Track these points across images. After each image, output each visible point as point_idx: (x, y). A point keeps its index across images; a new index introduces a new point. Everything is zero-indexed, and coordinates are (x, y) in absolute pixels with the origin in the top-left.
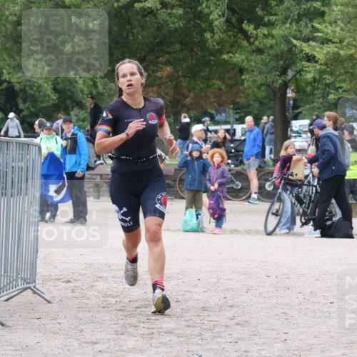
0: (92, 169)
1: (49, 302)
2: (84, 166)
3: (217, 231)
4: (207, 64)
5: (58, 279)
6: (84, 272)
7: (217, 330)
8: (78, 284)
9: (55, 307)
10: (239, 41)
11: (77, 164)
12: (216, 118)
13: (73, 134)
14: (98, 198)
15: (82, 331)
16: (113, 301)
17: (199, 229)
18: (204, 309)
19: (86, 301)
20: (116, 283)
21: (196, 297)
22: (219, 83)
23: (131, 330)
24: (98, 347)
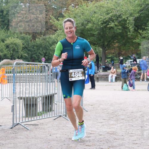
0: (96, 73)
1: (87, 111)
3: (134, 90)
4: (129, 42)
5: (89, 105)
6: (96, 103)
7: (137, 118)
8: (95, 106)
9: (89, 113)
10: (138, 35)
12: (131, 58)
13: (91, 63)
14: (98, 82)
15: (97, 119)
16: (105, 111)
17: (128, 90)
18: (132, 112)
19: (98, 111)
20: (106, 105)
21: (130, 109)
22: (132, 47)
23: (111, 119)
24: (102, 124)
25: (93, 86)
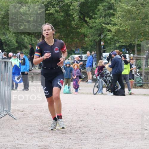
0: (31, 71)
1: (15, 119)
2: (28, 69)
3: (76, 93)
4: (72, 33)
5: (18, 111)
6: (28, 108)
7: (76, 129)
8: (26, 112)
9: (17, 121)
10: (84, 24)
11: (25, 69)
12: (76, 52)
13: (24, 58)
15: (27, 129)
16: (39, 119)
17: (69, 93)
18: (71, 121)
19: (29, 119)
20: (39, 112)
21: (68, 117)
22: (76, 39)
23: (45, 129)
24: (33, 135)
25: (26, 87)
